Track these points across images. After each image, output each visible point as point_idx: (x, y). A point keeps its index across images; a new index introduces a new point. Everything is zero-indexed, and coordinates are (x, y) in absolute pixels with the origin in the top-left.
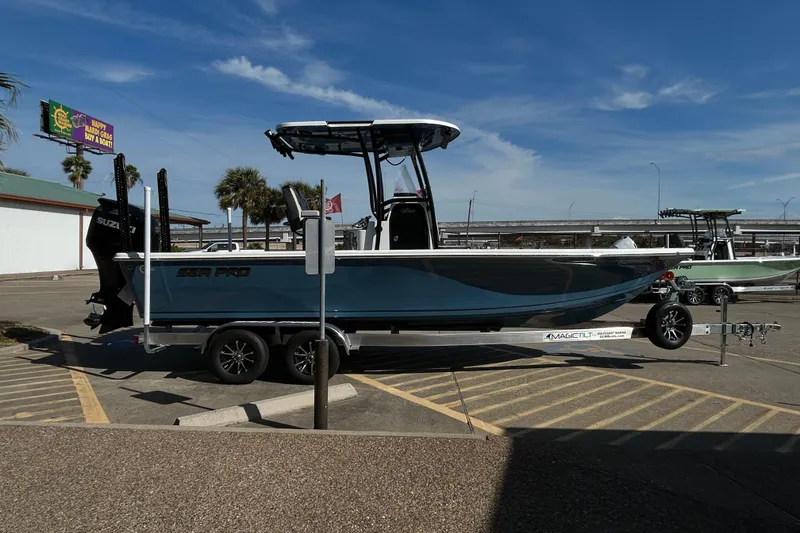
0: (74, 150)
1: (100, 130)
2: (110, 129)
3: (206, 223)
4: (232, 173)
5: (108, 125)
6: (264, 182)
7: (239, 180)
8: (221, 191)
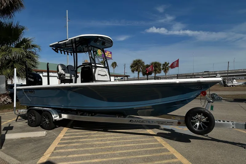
0: (103, 59)
1: (109, 53)
2: (111, 53)
3: (129, 76)
4: (134, 61)
5: (110, 52)
6: (144, 63)
7: (136, 63)
8: (132, 67)
